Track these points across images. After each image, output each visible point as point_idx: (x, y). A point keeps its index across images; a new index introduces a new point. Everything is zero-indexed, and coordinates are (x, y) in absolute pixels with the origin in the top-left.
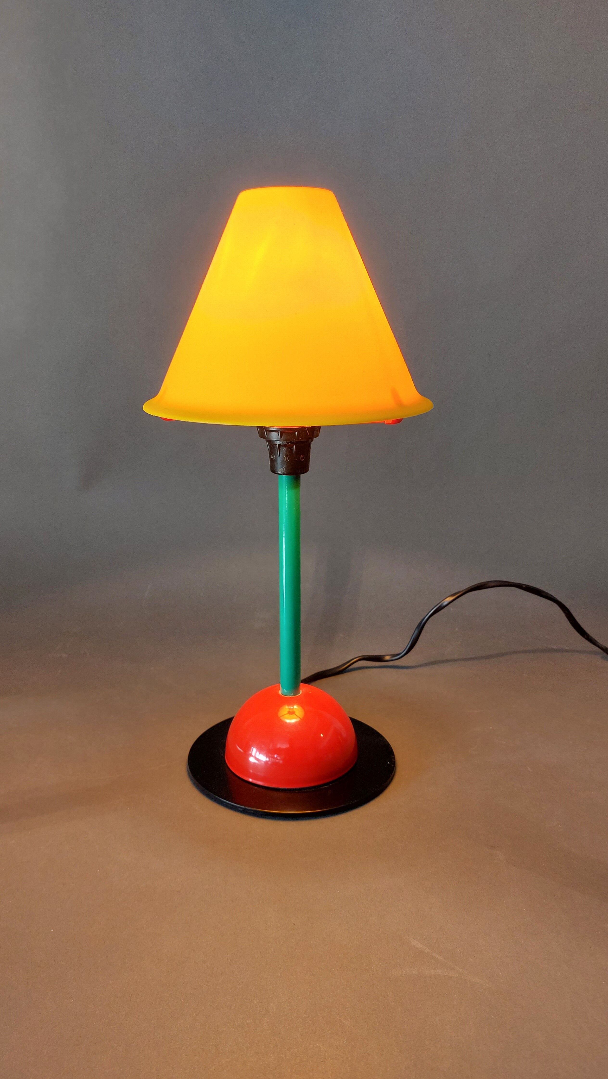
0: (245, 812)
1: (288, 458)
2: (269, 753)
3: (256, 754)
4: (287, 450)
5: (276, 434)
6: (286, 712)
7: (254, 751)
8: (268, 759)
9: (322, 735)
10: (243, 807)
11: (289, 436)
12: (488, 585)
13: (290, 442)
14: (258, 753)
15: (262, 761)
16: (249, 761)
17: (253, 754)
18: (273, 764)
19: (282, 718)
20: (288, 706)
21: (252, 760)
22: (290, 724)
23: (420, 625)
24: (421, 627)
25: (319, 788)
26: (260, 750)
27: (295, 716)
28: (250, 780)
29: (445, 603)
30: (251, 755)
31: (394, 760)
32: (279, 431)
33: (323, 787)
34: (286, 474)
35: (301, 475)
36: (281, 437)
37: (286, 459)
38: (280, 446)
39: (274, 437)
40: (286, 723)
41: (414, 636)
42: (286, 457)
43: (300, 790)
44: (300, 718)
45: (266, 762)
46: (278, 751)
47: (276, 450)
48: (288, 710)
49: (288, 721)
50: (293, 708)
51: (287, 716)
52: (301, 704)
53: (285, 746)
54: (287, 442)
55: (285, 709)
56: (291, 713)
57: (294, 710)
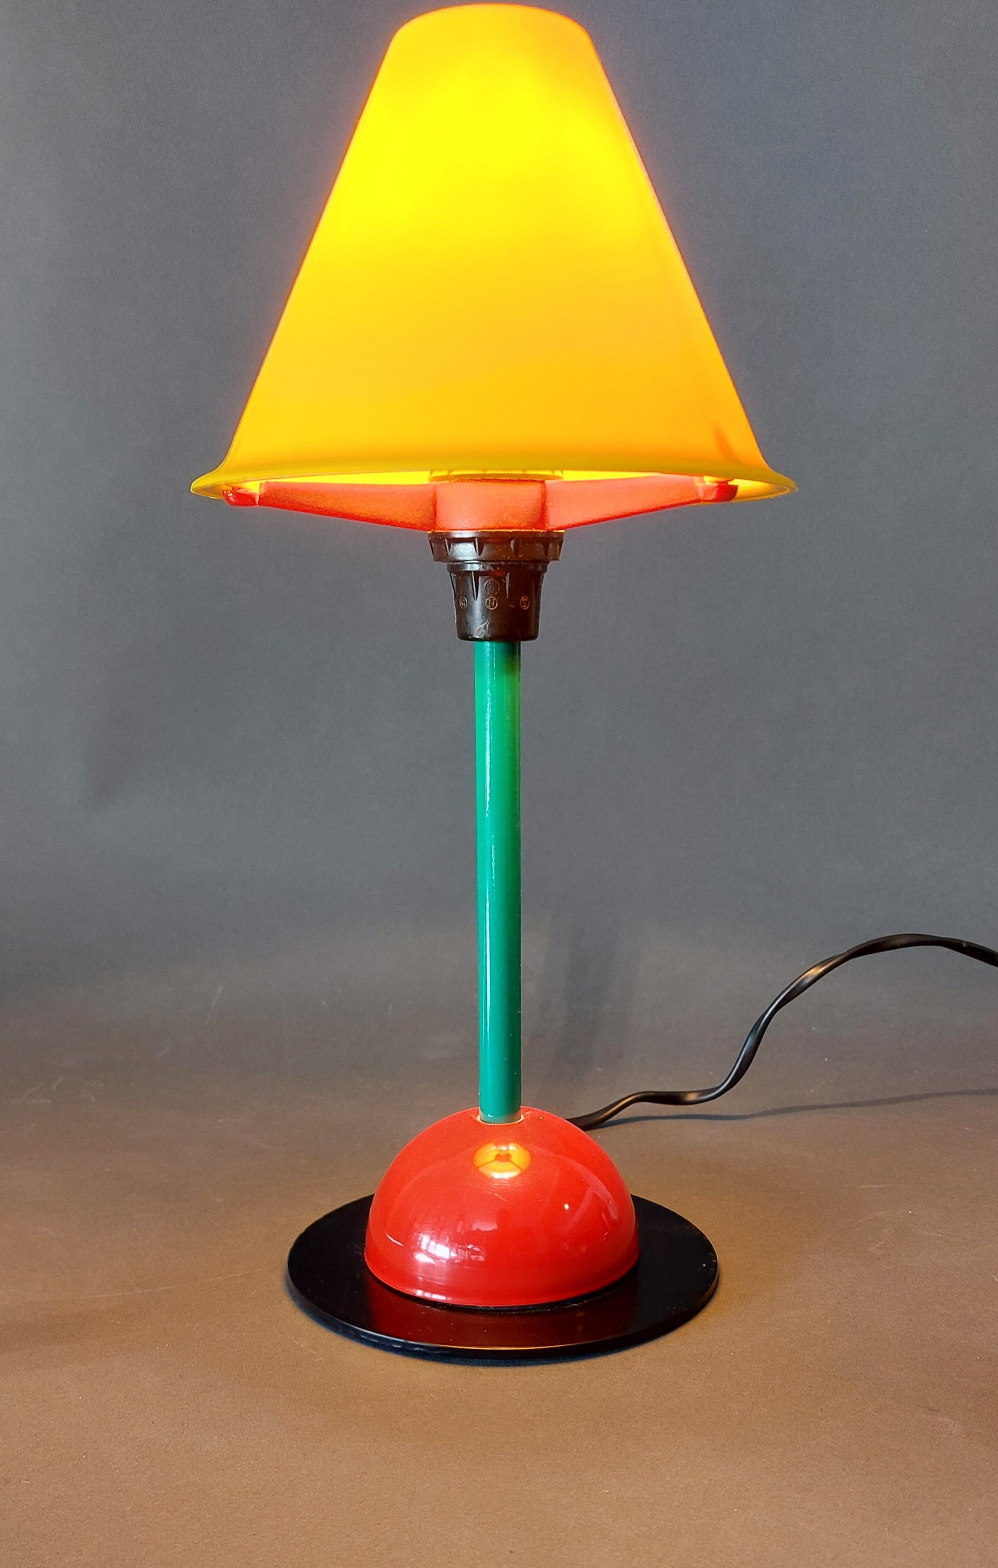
0: (405, 1351)
1: (495, 601)
2: (457, 1241)
3: (428, 1245)
4: (494, 584)
5: (470, 546)
6: (491, 1157)
7: (425, 1240)
8: (453, 1255)
9: (567, 1207)
10: (403, 1341)
11: (497, 549)
12: (894, 942)
13: (500, 566)
14: (433, 1243)
15: (441, 1258)
16: (416, 1260)
17: (424, 1247)
18: (463, 1263)
19: (482, 1169)
20: (496, 1145)
21: (421, 1258)
22: (498, 1180)
23: (759, 1025)
24: (759, 1032)
25: (560, 1308)
26: (438, 1237)
27: (511, 1166)
28: (419, 1293)
29: (808, 981)
30: (420, 1250)
31: (715, 1261)
32: (476, 539)
33: (569, 1306)
34: (490, 639)
35: (522, 642)
36: (480, 552)
37: (491, 605)
38: (477, 574)
39: (466, 552)
40: (492, 1180)
41: (746, 1047)
42: (492, 599)
43: (522, 1311)
44: (521, 1169)
45: (451, 1261)
46: (475, 1237)
47: (470, 584)
48: (496, 1153)
49: (497, 1175)
50: (508, 1150)
51: (495, 1165)
52: (522, 1141)
53: (489, 1227)
54: (492, 565)
55: (490, 1151)
56: (505, 1158)
57: (509, 1152)
